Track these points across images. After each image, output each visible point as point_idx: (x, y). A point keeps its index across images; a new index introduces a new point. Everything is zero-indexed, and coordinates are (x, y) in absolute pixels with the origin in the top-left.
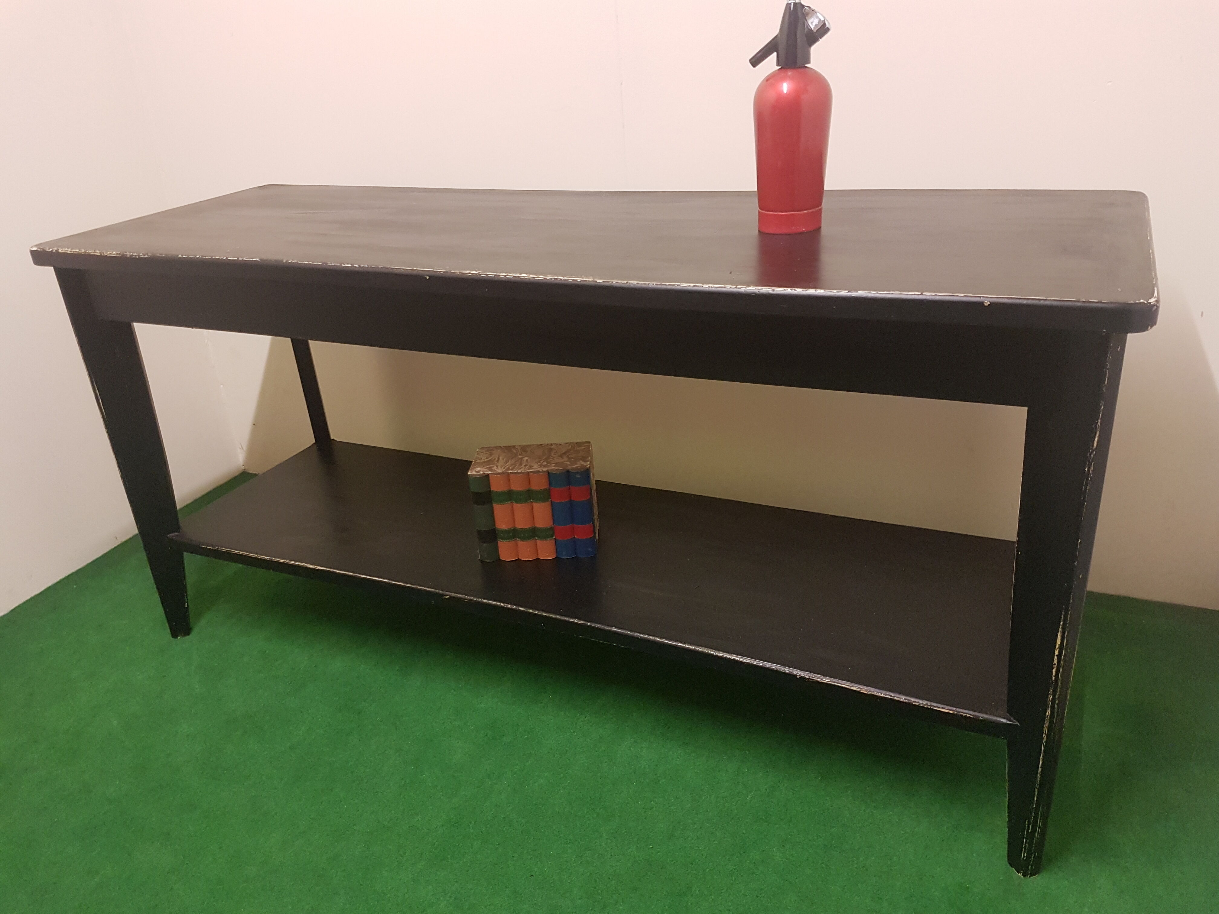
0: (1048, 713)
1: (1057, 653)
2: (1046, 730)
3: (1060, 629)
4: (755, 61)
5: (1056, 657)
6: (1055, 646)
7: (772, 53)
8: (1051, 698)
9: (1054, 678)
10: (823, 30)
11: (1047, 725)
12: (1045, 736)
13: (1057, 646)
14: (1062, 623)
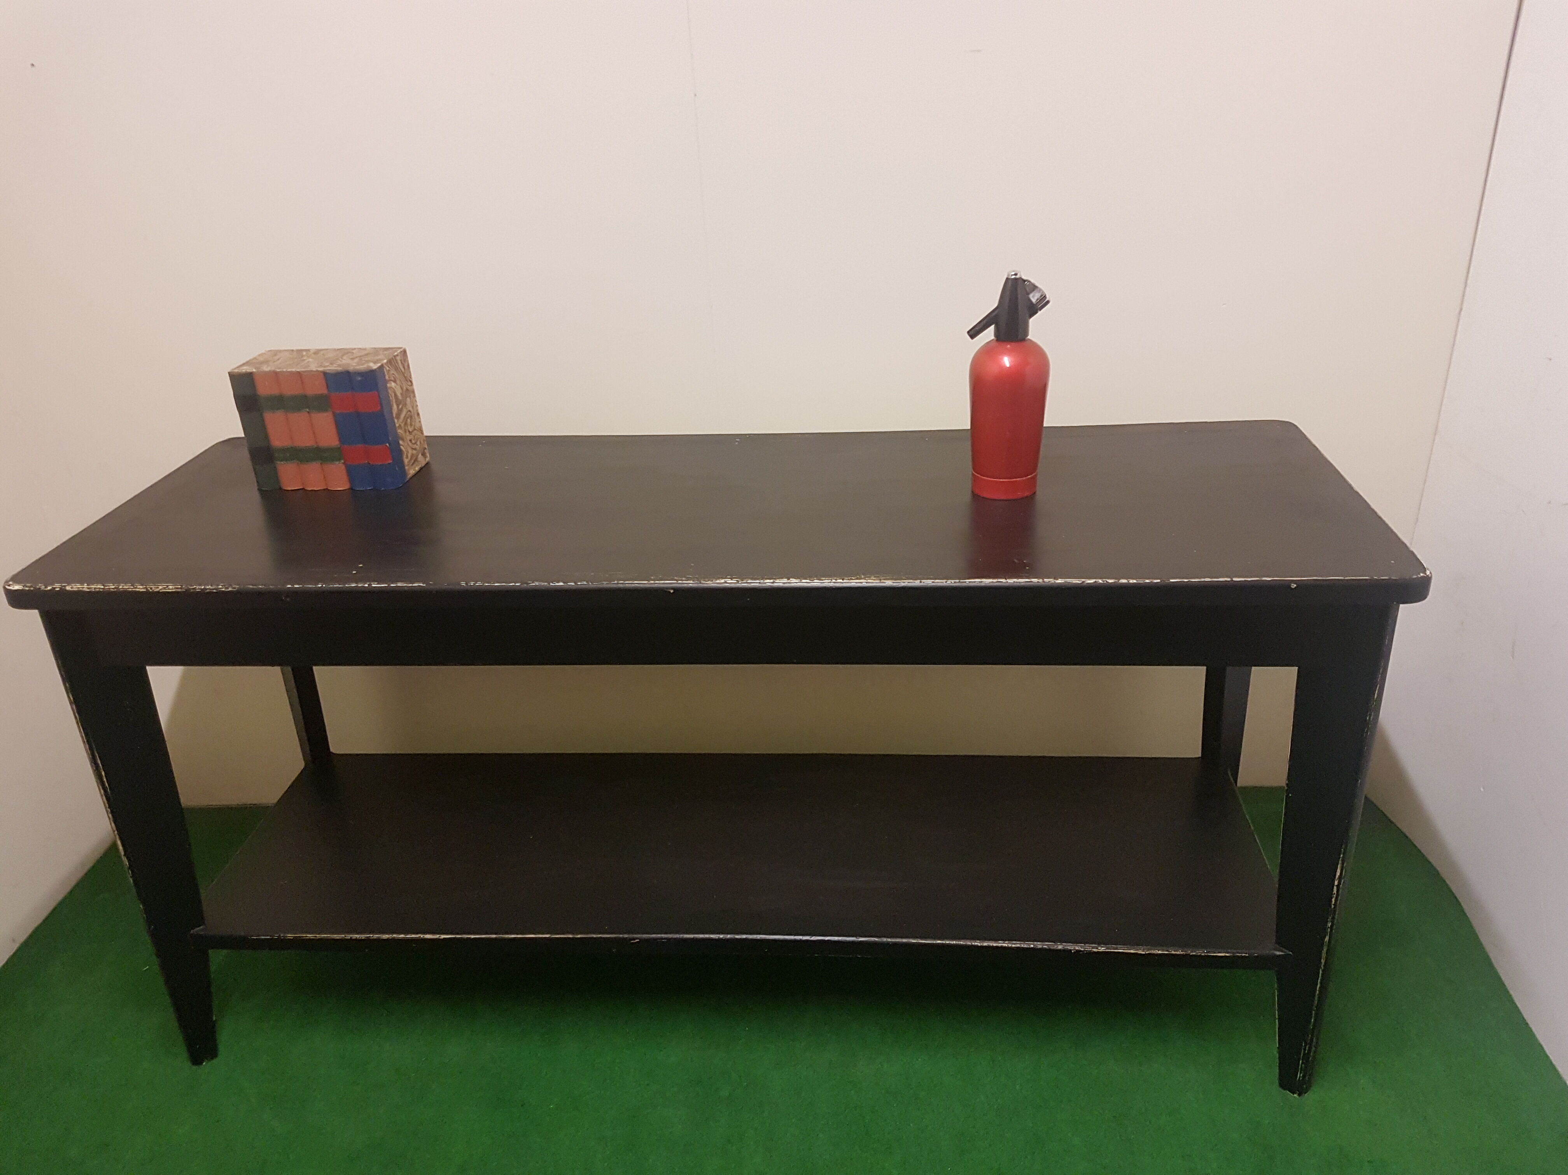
0: (1327, 939)
1: (1336, 883)
2: (1324, 955)
3: (1340, 862)
4: (974, 333)
5: (1335, 887)
6: (1335, 877)
7: (991, 325)
8: (1329, 925)
9: (1333, 906)
10: (1043, 302)
11: (1325, 950)
12: (1323, 961)
13: (1337, 877)
14: (1342, 856)
